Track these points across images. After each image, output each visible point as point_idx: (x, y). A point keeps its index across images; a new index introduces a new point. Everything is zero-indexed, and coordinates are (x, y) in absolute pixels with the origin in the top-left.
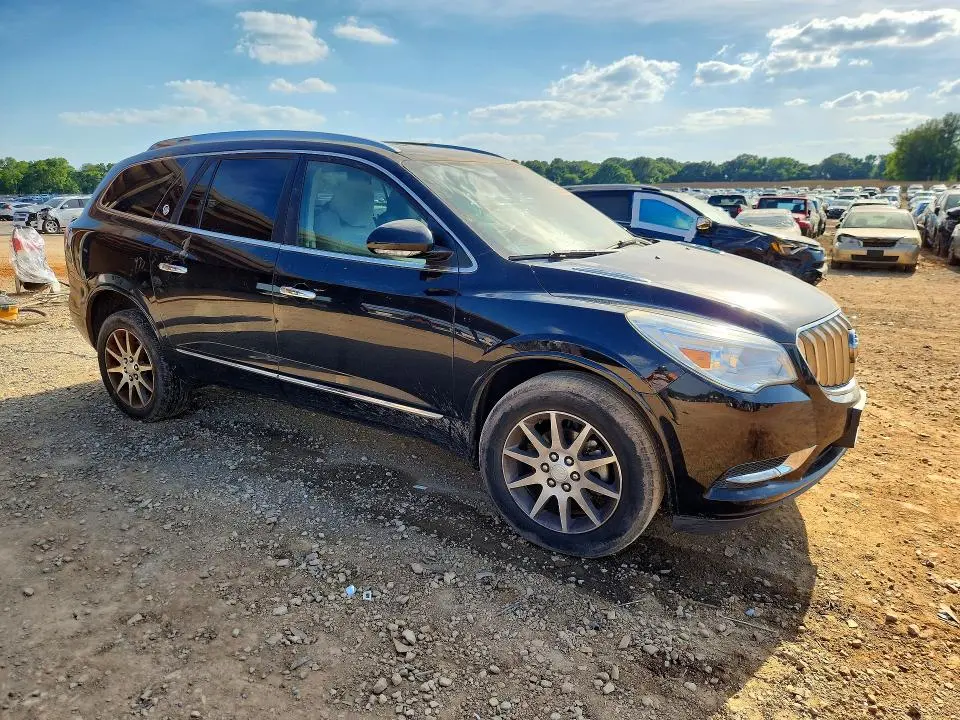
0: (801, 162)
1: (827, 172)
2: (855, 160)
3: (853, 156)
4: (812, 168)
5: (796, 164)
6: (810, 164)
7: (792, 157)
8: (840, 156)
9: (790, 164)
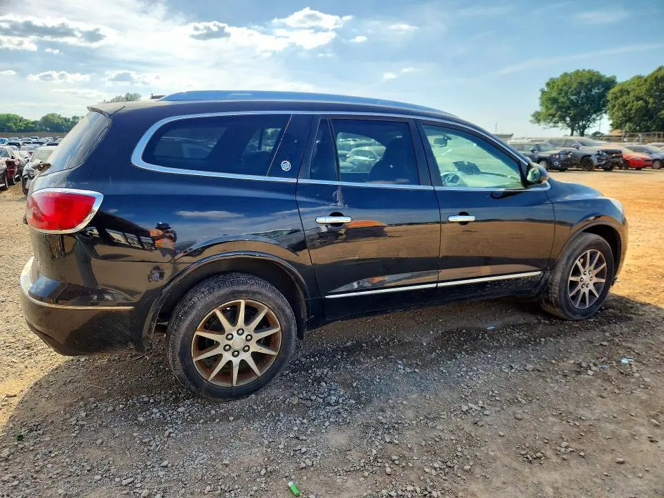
0: (25, 118)
1: (46, 126)
2: (65, 119)
3: (63, 116)
4: (34, 123)
5: (21, 120)
6: (33, 120)
7: (17, 114)
8: (53, 115)
9: (16, 120)
